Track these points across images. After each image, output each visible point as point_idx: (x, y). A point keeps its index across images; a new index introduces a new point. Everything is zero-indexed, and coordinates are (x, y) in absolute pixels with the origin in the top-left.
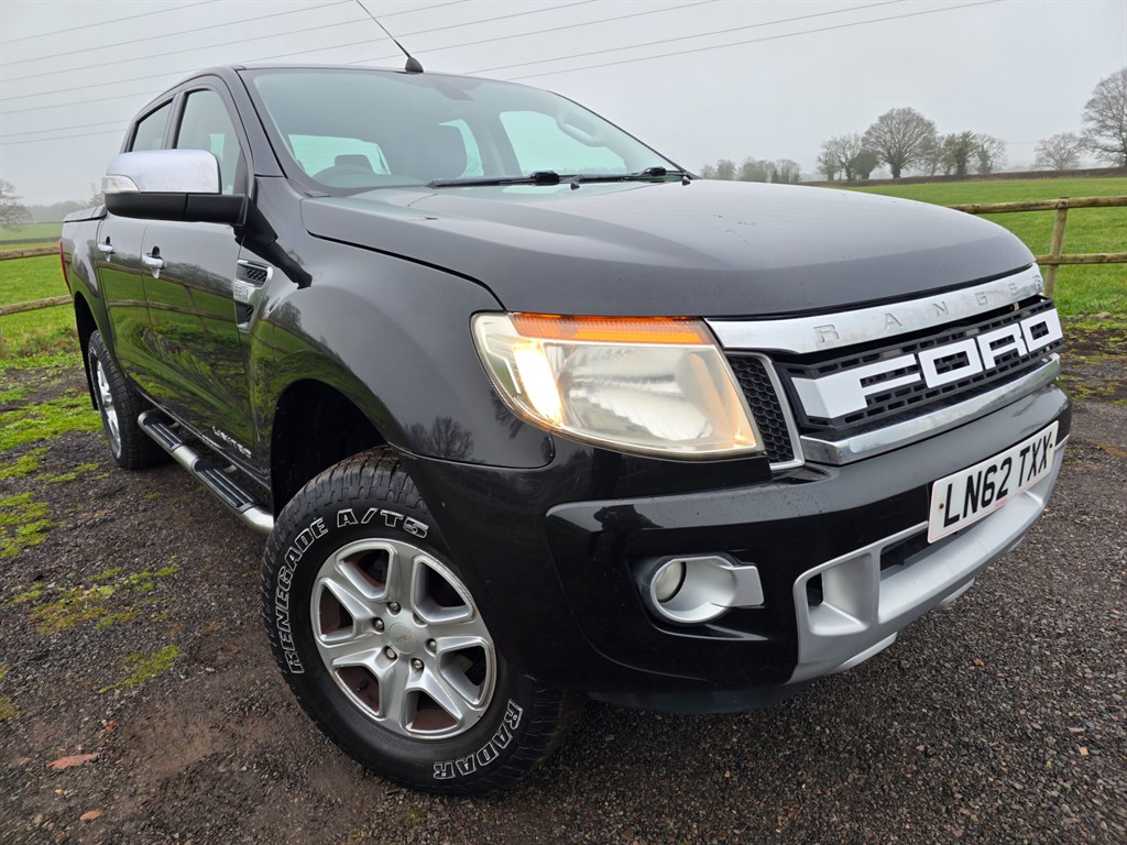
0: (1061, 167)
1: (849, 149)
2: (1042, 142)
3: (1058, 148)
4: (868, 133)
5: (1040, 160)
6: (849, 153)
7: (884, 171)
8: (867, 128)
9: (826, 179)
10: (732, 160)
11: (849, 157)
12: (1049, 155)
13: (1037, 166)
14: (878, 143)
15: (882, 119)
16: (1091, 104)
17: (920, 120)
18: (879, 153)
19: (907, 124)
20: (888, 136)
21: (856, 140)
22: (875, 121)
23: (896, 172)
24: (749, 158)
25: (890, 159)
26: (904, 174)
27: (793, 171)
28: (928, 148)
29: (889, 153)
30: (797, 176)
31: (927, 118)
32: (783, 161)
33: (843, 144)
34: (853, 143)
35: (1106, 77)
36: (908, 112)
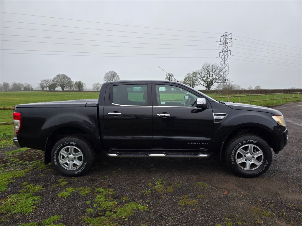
0: (98, 90)
1: (49, 82)
2: (93, 84)
3: (97, 86)
4: (54, 79)
5: (93, 88)
6: (49, 83)
7: (59, 88)
8: (53, 78)
9: (41, 90)
10: (8, 83)
11: (49, 84)
12: (95, 87)
13: (93, 89)
14: (57, 81)
15: (57, 76)
16: (105, 77)
17: (67, 77)
18: (57, 84)
19: (64, 78)
20: (59, 80)
21: (51, 80)
22: (56, 76)
23: (63, 89)
24: (14, 82)
25: (61, 86)
26: (65, 89)
27: (30, 87)
28: (70, 84)
29: (60, 84)
30: (32, 89)
31: (69, 77)
32: (26, 84)
33: (47, 81)
34: (50, 81)
35: (107, 72)
36: (64, 75)
